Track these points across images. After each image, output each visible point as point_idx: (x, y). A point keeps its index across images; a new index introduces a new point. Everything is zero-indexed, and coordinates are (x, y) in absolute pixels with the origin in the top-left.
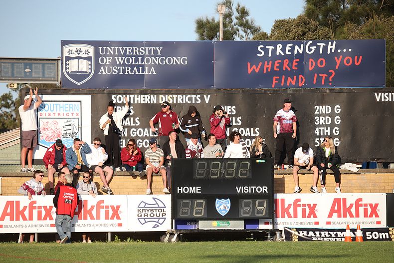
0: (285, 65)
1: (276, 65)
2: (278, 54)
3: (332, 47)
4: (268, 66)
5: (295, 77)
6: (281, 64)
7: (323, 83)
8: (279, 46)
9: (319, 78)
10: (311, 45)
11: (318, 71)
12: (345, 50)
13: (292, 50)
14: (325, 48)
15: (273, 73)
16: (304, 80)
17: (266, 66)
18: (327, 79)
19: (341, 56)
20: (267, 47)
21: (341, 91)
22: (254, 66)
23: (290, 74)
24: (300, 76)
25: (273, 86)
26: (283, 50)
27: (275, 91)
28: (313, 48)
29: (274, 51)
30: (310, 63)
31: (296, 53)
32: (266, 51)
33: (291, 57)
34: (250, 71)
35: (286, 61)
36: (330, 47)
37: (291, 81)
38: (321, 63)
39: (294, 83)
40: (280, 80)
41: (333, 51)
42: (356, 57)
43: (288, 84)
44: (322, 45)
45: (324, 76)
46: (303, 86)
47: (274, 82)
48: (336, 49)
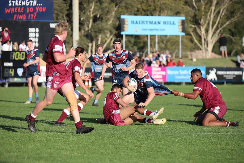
0: (19, 10)
1: (16, 10)
2: (16, 5)
3: (35, 3)
4: (13, 10)
5: (22, 15)
6: (18, 9)
7: (32, 18)
8: (17, 1)
9: (31, 16)
10: (28, 1)
11: (30, 13)
12: (39, 5)
13: (21, 4)
14: (33, 3)
15: (14, 13)
16: (25, 17)
17: (12, 10)
18: (33, 17)
19: (38, 7)
20: (13, 2)
21: (38, 22)
22: (8, 10)
23: (21, 14)
24: (24, 15)
25: (15, 19)
26: (18, 3)
27: (15, 21)
28: (29, 3)
29: (15, 3)
30: (27, 10)
31: (22, 5)
32: (12, 3)
33: (21, 7)
34: (6, 12)
35: (19, 8)
36: (34, 3)
37: (21, 17)
38: (31, 10)
39: (22, 18)
40: (17, 16)
41: (36, 4)
42: (44, 8)
43: (20, 18)
44: (31, 2)
45: (32, 15)
46: (25, 20)
47: (15, 17)
48: (37, 4)
